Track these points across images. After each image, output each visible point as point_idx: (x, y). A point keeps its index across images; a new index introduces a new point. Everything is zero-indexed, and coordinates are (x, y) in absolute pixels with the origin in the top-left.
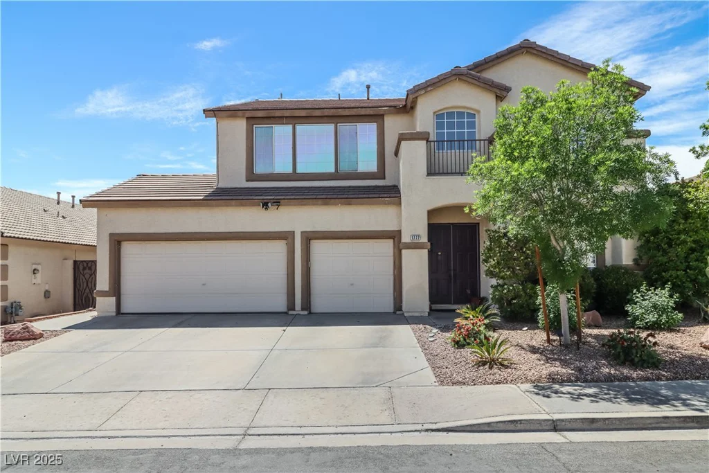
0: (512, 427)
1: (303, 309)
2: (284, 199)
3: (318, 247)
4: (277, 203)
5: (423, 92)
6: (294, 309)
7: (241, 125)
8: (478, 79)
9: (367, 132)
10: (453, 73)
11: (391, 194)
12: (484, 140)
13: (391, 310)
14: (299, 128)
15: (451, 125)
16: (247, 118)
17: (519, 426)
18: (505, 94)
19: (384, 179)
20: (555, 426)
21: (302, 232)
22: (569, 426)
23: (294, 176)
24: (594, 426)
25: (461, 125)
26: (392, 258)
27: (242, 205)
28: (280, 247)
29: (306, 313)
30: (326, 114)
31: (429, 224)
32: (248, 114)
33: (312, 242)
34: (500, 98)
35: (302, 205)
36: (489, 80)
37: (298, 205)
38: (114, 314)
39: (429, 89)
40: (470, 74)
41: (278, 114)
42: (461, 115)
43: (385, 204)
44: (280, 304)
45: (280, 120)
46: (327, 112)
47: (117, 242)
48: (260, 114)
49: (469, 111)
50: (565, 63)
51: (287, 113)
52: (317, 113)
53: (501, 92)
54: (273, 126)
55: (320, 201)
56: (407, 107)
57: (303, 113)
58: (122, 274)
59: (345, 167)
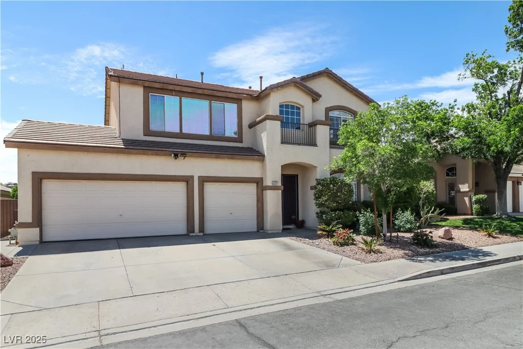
0: (428, 275)
1: (200, 232)
2: (190, 152)
3: (209, 187)
4: (184, 155)
5: (276, 89)
6: (194, 232)
7: (139, 92)
8: (306, 87)
9: (231, 109)
10: (292, 80)
11: (254, 153)
12: (306, 125)
13: (255, 229)
14: (184, 100)
15: (287, 113)
16: (144, 87)
17: (431, 274)
18: (318, 98)
19: (242, 142)
20: (442, 272)
21: (199, 177)
22: (446, 272)
23: (181, 135)
24: (454, 270)
25: (293, 113)
26: (256, 196)
27: (157, 155)
28: (181, 187)
29: (202, 234)
30: (205, 93)
31: (282, 175)
32: (147, 84)
33: (205, 183)
34: (314, 101)
35: (201, 157)
36: (311, 89)
37: (199, 157)
38: (38, 243)
39: (279, 88)
40: (301, 83)
41: (171, 87)
42: (293, 107)
43: (255, 160)
44: (182, 229)
45: (171, 92)
46: (206, 92)
47: (39, 179)
48: (157, 85)
49: (297, 106)
50: (345, 86)
51: (178, 88)
52: (200, 91)
53: (315, 97)
54: (165, 96)
55: (214, 155)
56: (260, 97)
57: (189, 90)
58: (43, 207)
59: (216, 132)
